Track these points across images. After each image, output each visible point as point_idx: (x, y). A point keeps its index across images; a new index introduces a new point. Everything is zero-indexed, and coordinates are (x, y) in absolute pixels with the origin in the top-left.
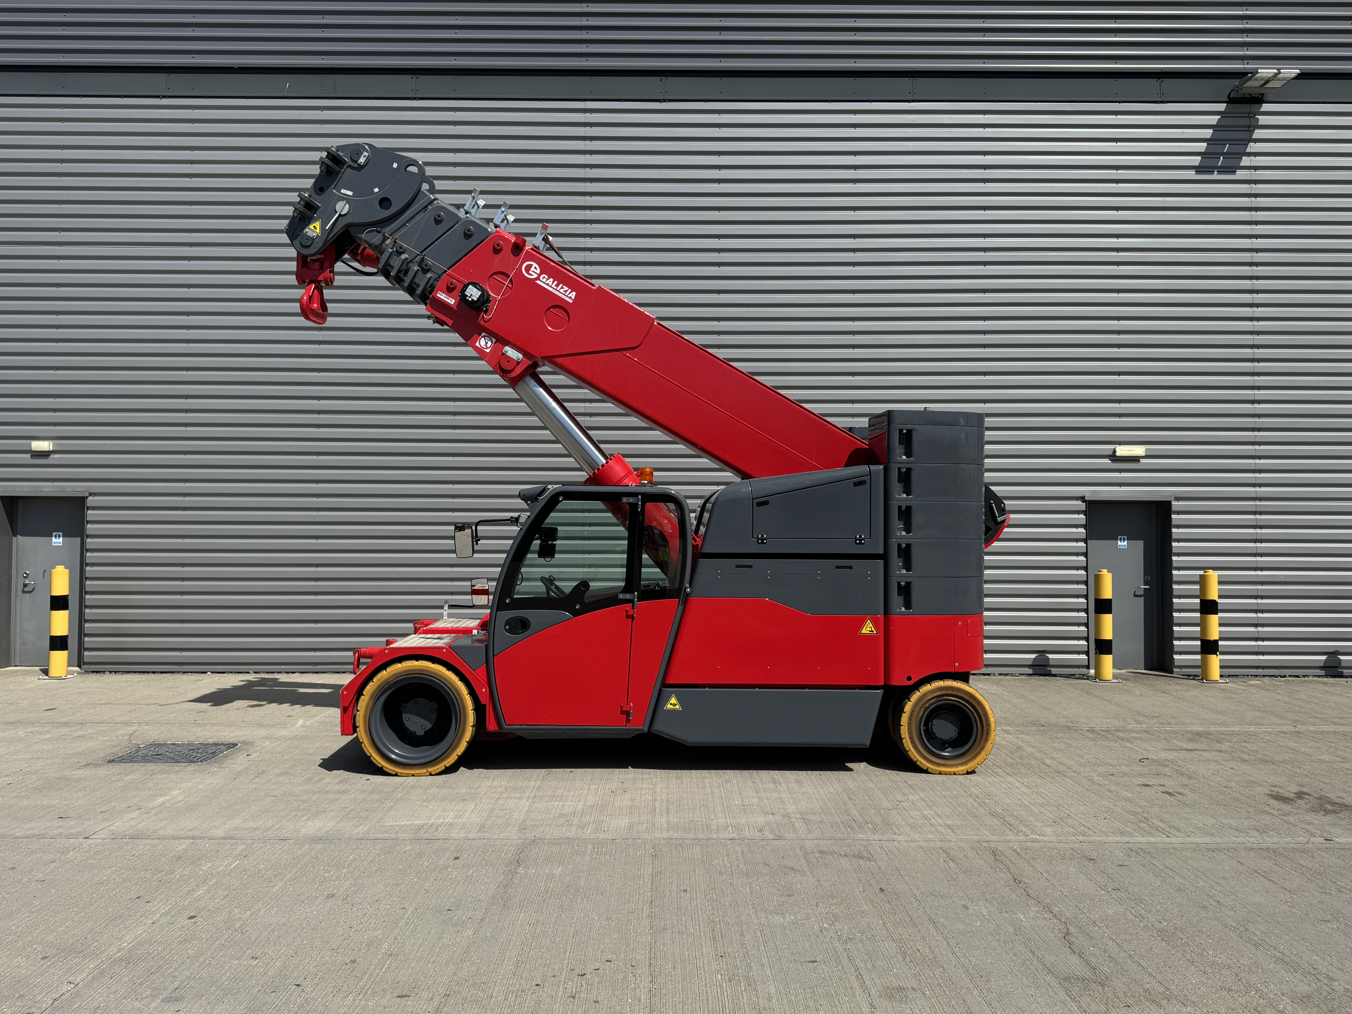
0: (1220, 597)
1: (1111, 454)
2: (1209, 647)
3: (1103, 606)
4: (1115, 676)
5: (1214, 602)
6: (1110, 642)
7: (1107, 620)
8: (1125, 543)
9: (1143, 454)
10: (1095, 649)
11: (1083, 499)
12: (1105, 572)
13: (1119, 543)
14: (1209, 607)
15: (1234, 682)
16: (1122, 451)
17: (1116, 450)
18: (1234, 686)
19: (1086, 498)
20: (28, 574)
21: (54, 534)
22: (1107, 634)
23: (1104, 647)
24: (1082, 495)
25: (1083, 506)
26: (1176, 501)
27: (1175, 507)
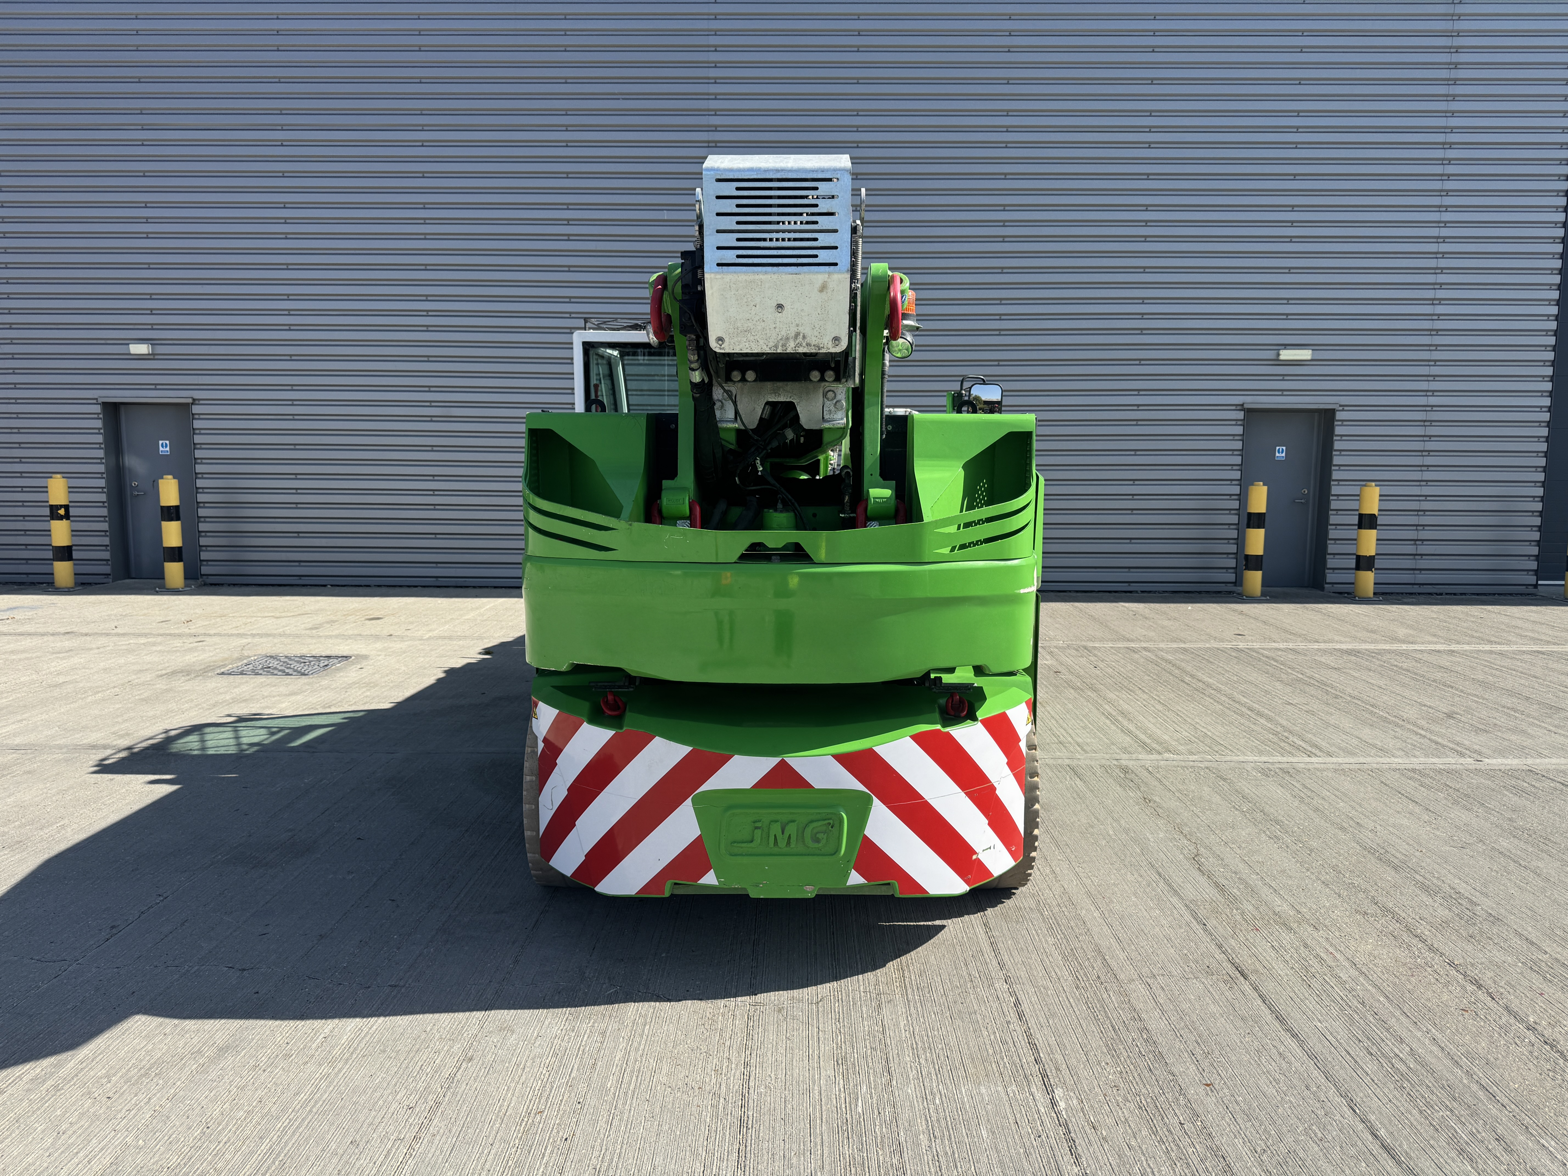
0: (1379, 511)
1: (1273, 357)
2: (1364, 564)
3: (1256, 520)
4: (1263, 594)
5: (1373, 517)
6: (1260, 558)
8: (1284, 455)
9: (1309, 358)
10: (1243, 566)
11: (1241, 406)
12: (1259, 484)
13: (1277, 454)
14: (1367, 521)
16: (1286, 355)
17: (1280, 353)
19: (1246, 406)
21: (161, 442)
23: (1253, 563)
24: (1240, 403)
25: (1241, 415)
26: (1341, 408)
27: (1339, 415)
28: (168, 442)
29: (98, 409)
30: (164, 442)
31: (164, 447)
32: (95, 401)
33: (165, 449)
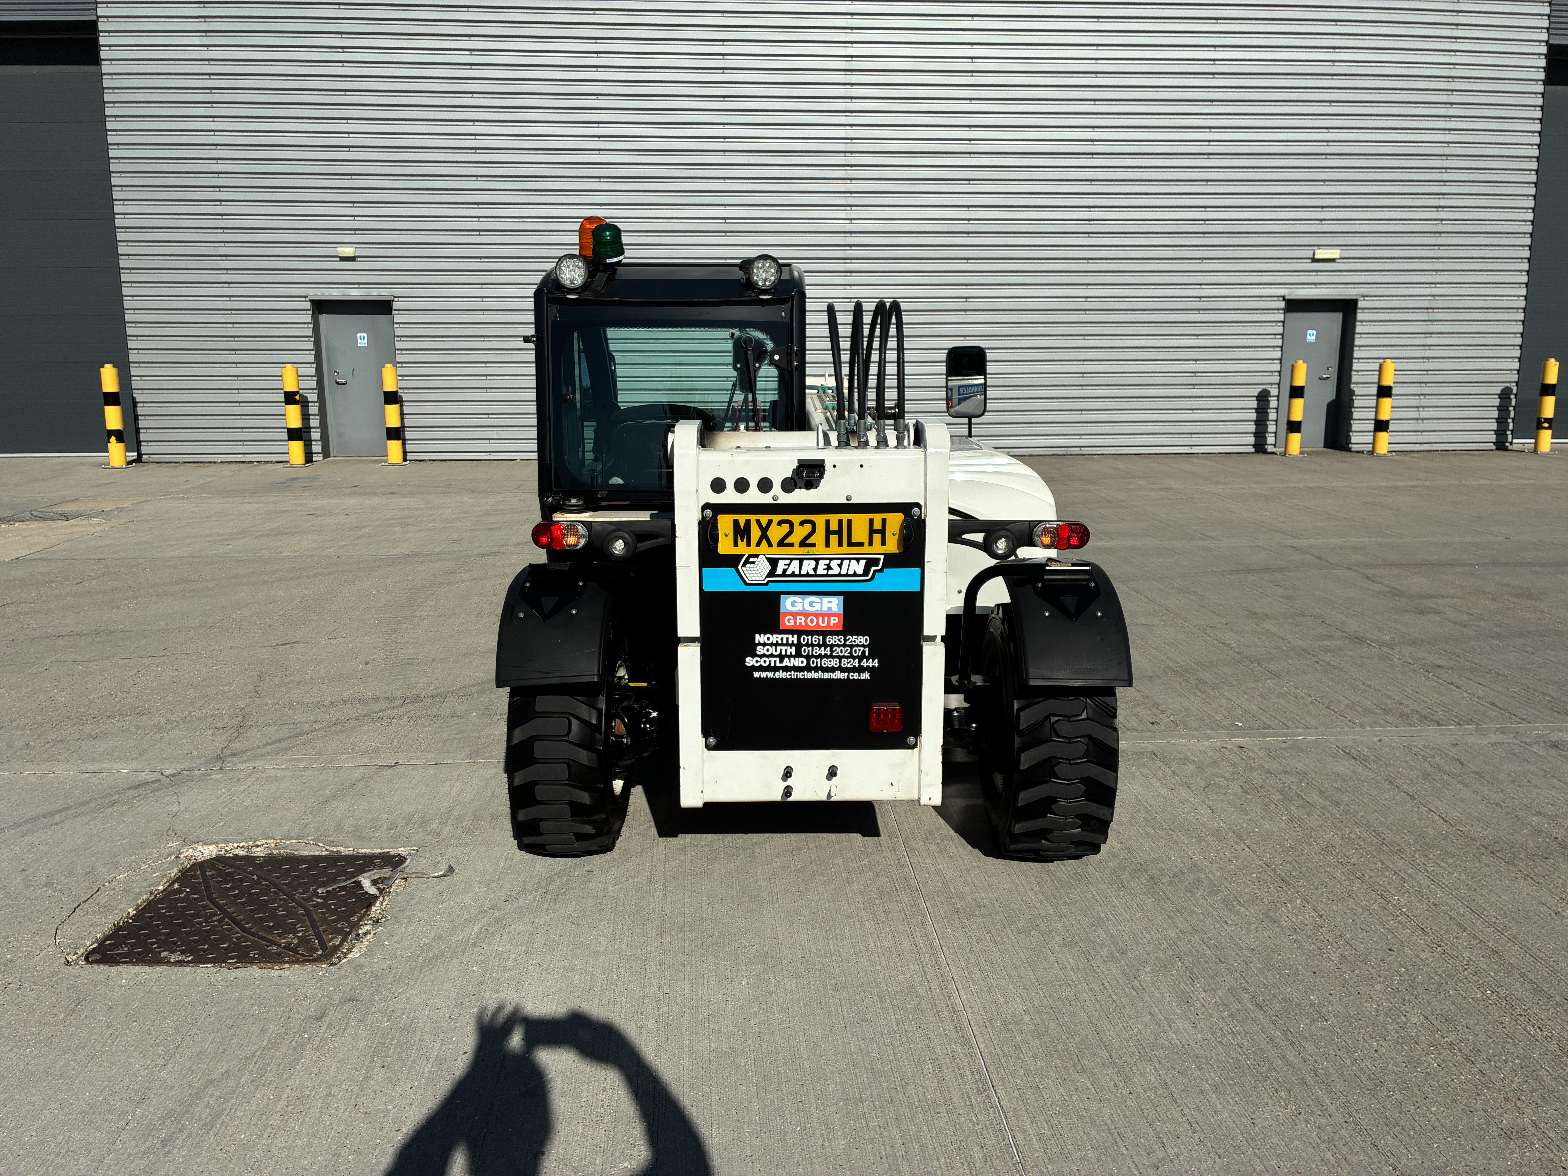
0: (1394, 383)
1: (1311, 256)
2: (1381, 426)
3: (1297, 392)
4: (1301, 453)
5: (1390, 388)
6: (1299, 423)
7: (1298, 404)
8: (1314, 337)
9: (1338, 256)
10: (1287, 429)
11: (1283, 297)
12: (1301, 362)
13: (1309, 337)
14: (1384, 392)
15: (1398, 455)
16: (1320, 254)
17: (1316, 252)
18: (1400, 457)
19: (1287, 297)
20: (338, 373)
21: (359, 335)
22: (1297, 416)
23: (1294, 427)
24: (1282, 294)
25: (1282, 304)
26: (1362, 298)
27: (1361, 304)
28: (365, 335)
29: (308, 305)
30: (362, 335)
31: (362, 340)
32: (304, 299)
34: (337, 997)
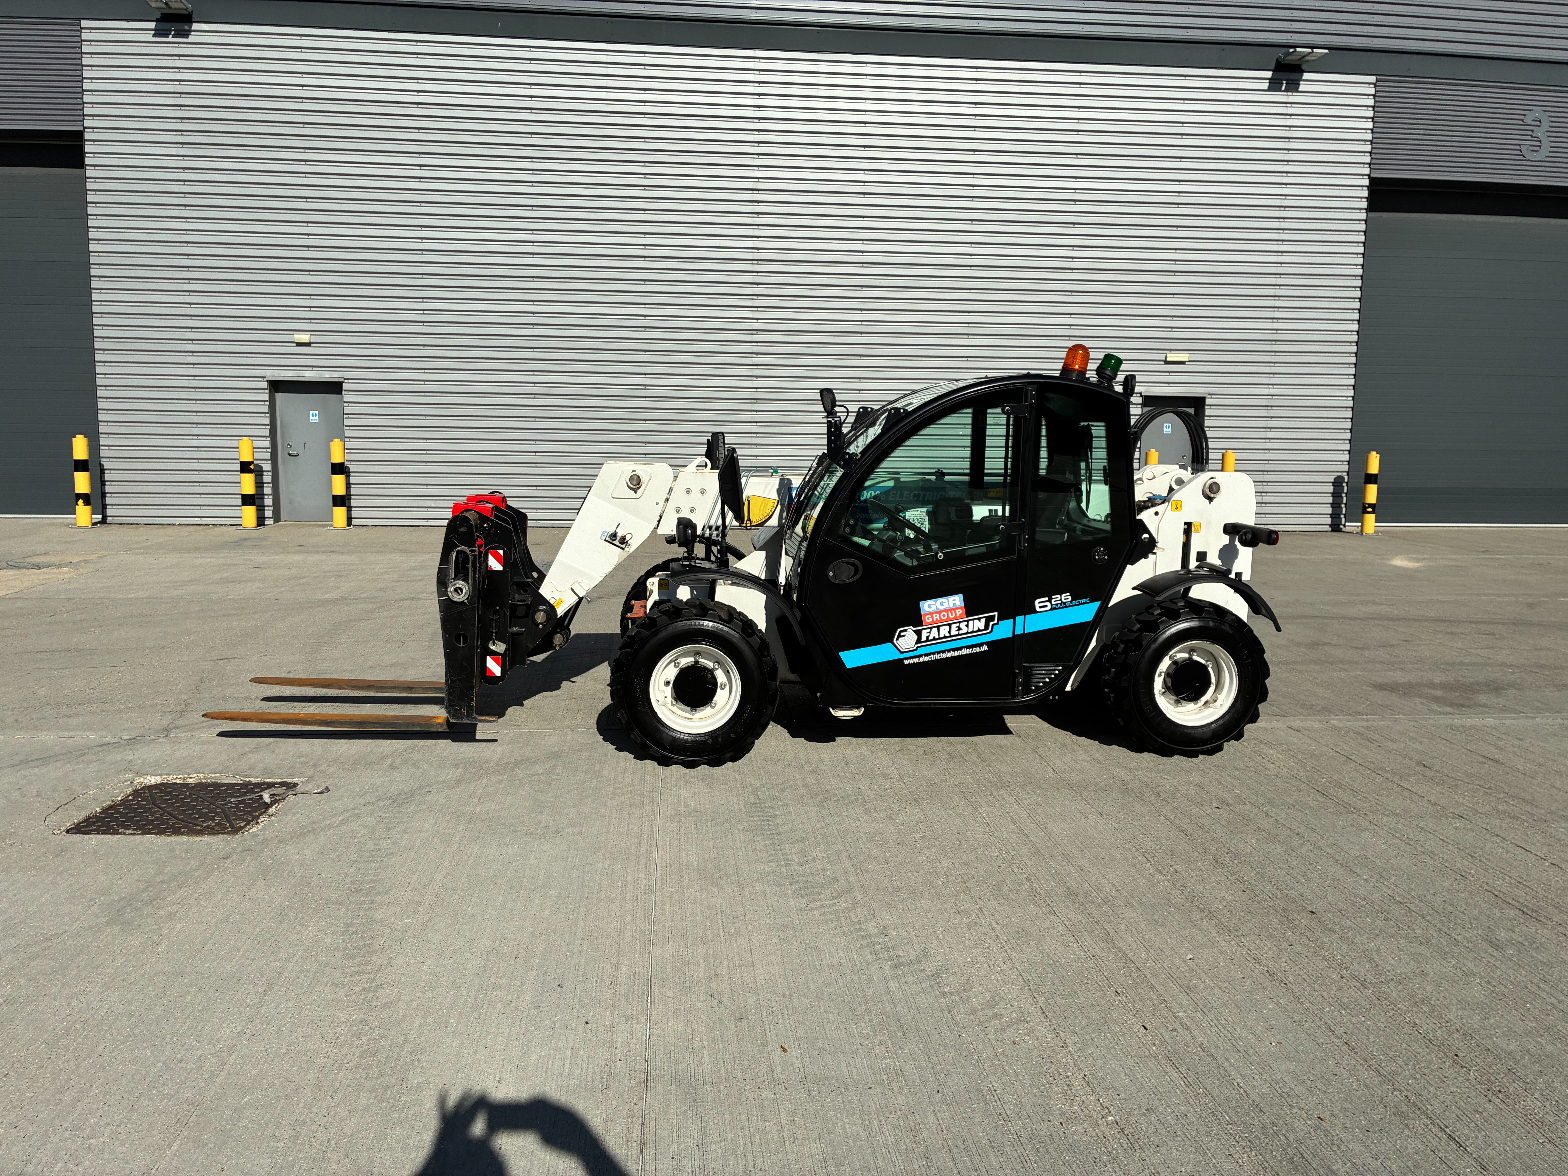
1: (1164, 359)
8: (1170, 430)
9: (1187, 360)
11: (1141, 394)
12: (1153, 450)
13: (1165, 429)
16: (1171, 357)
17: (1168, 355)
19: (1144, 394)
20: (291, 446)
21: (311, 412)
25: (1139, 400)
26: (1209, 396)
27: (1208, 401)
28: (317, 412)
29: (265, 385)
30: (314, 412)
31: (314, 417)
32: (262, 379)
33: (314, 418)
34: (238, 850)
